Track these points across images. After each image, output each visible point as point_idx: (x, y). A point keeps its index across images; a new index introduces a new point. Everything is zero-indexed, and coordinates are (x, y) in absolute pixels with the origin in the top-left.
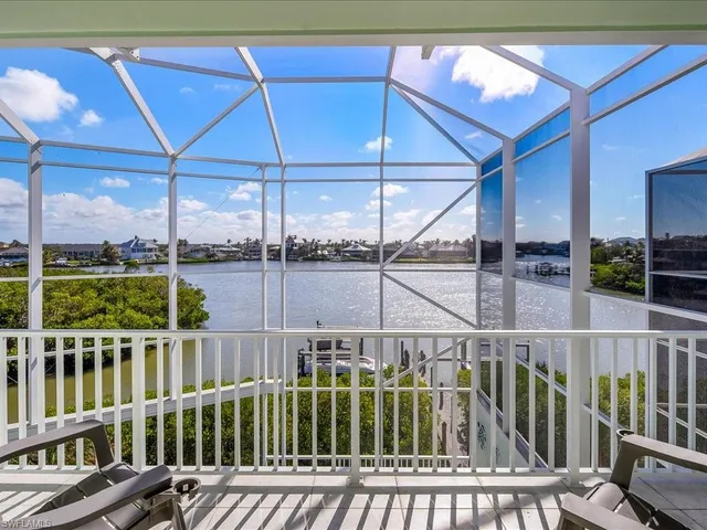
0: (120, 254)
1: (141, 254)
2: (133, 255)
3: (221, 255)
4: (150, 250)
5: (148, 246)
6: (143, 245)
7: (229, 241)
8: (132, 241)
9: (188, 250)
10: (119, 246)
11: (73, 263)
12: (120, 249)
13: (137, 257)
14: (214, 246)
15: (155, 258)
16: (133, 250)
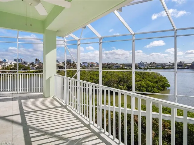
0: (138, 66)
1: (143, 66)
2: (141, 66)
3: (167, 67)
4: (145, 65)
5: (145, 64)
6: (144, 64)
7: (170, 62)
8: (141, 63)
9: (156, 65)
10: (137, 64)
11: (128, 68)
12: (138, 65)
13: (142, 67)
14: (164, 64)
15: (147, 67)
16: (141, 65)
